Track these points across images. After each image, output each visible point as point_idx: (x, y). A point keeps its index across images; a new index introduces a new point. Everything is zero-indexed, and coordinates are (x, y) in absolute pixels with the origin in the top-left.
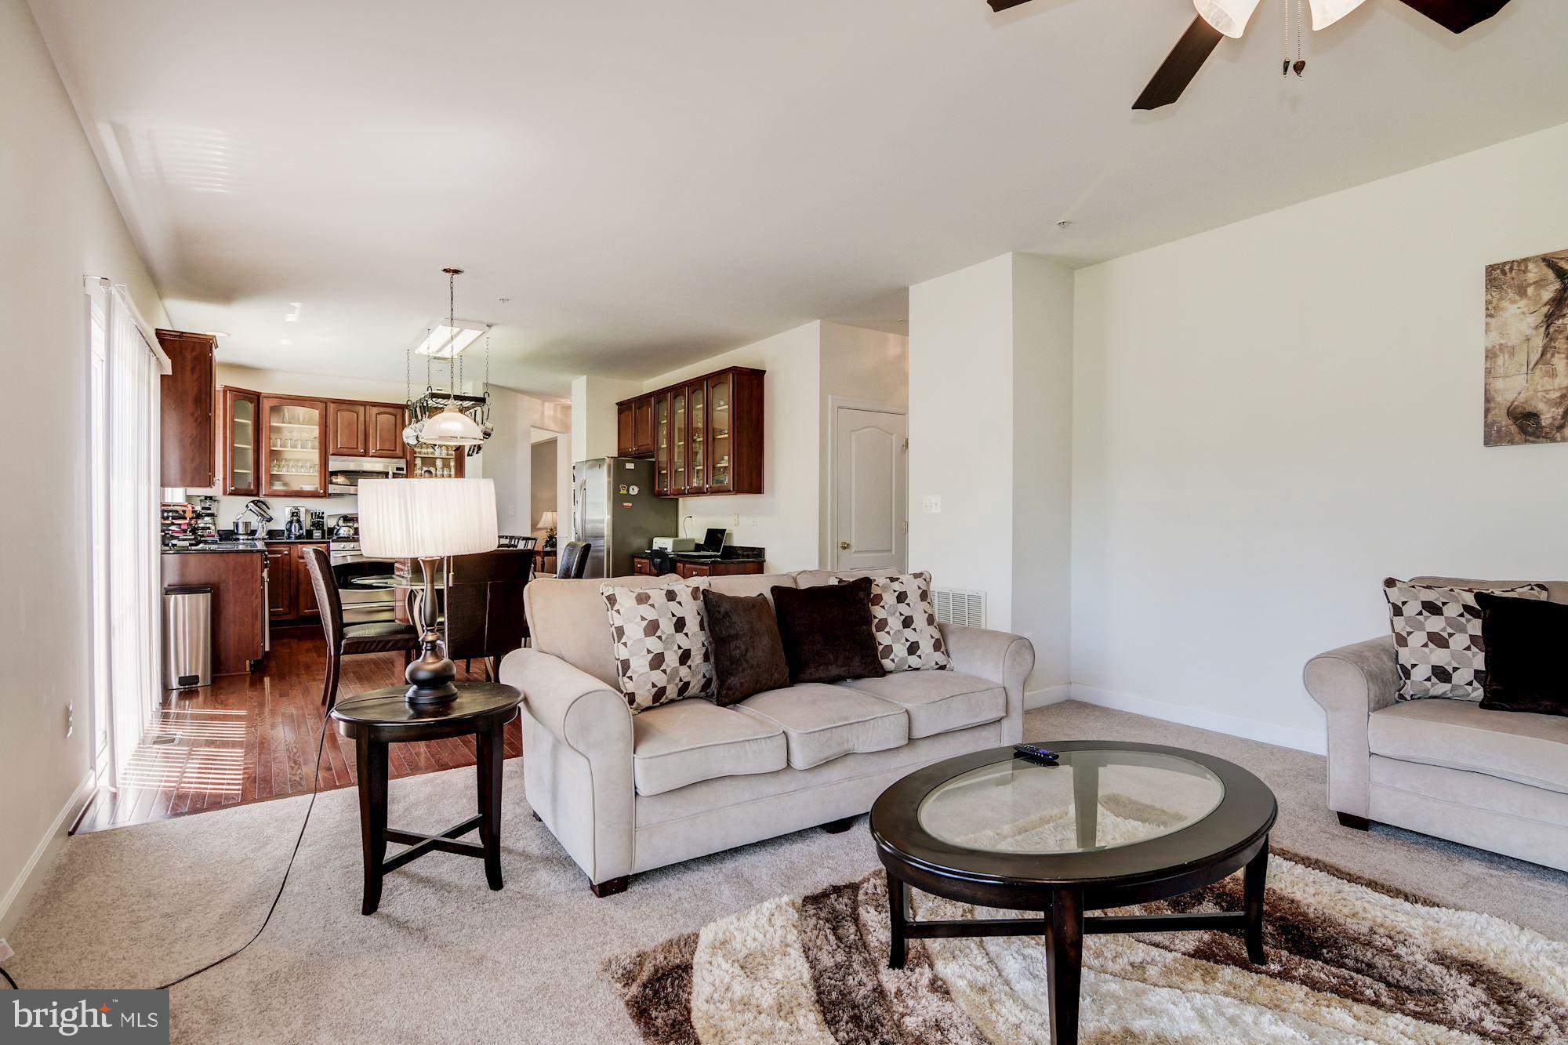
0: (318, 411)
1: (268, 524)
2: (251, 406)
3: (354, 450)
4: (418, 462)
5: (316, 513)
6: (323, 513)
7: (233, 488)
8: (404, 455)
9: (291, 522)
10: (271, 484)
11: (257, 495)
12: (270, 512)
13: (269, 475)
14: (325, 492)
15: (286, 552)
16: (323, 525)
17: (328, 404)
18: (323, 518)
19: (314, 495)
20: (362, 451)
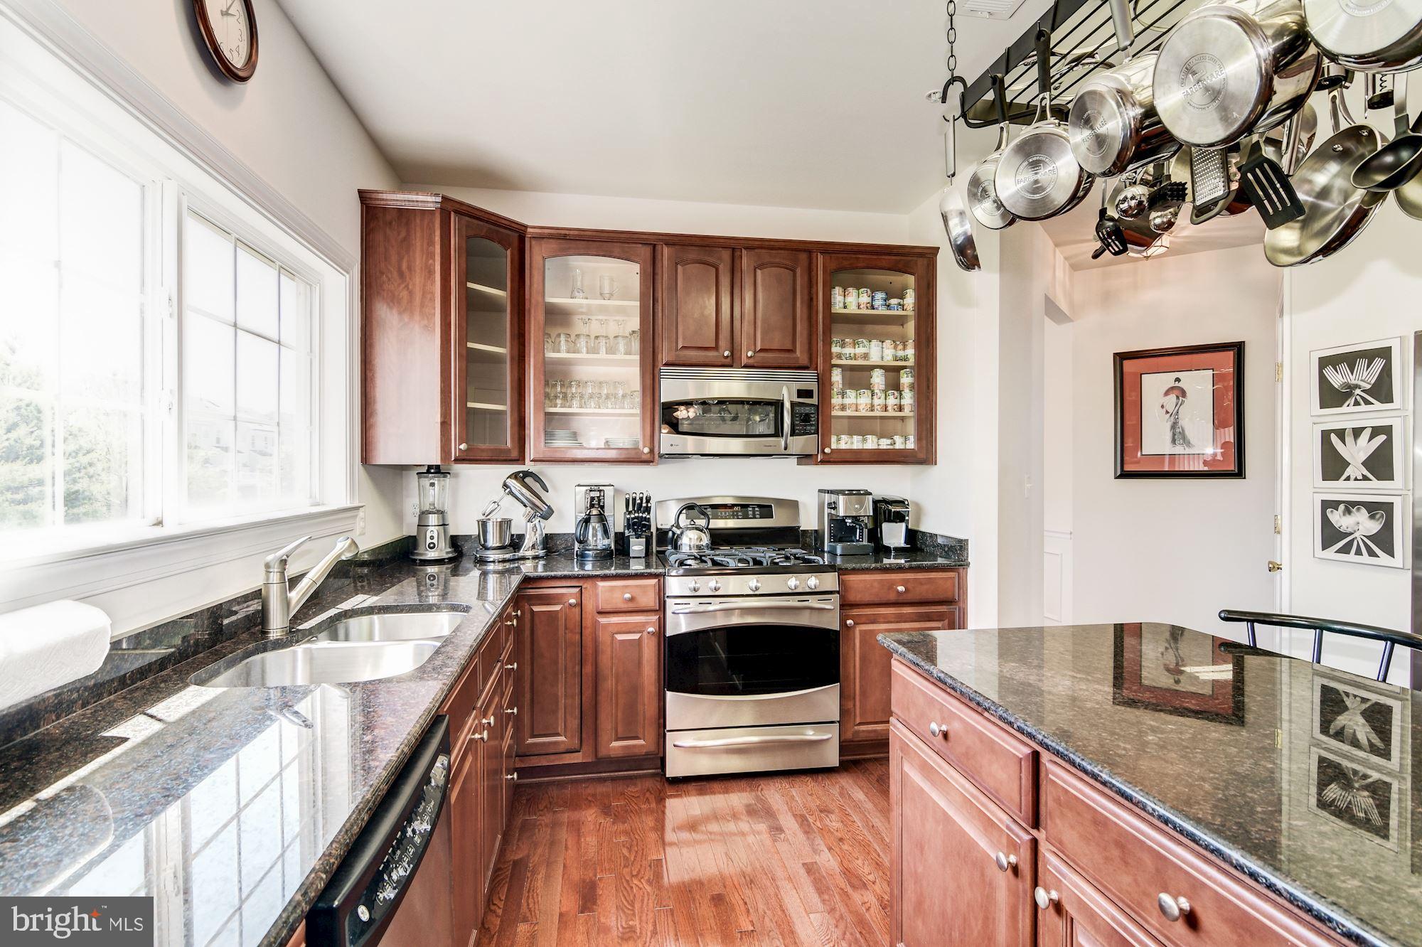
0: (636, 268)
1: (543, 522)
2: (507, 258)
3: (712, 354)
4: (837, 376)
5: (634, 499)
6: (648, 500)
7: (463, 446)
8: (810, 359)
9: (587, 521)
10: (549, 435)
11: (521, 459)
12: (550, 498)
13: (542, 416)
14: (652, 451)
15: (572, 601)
16: (649, 527)
17: (658, 248)
18: (648, 510)
19: (631, 459)
20: (726, 353)
